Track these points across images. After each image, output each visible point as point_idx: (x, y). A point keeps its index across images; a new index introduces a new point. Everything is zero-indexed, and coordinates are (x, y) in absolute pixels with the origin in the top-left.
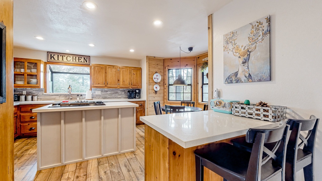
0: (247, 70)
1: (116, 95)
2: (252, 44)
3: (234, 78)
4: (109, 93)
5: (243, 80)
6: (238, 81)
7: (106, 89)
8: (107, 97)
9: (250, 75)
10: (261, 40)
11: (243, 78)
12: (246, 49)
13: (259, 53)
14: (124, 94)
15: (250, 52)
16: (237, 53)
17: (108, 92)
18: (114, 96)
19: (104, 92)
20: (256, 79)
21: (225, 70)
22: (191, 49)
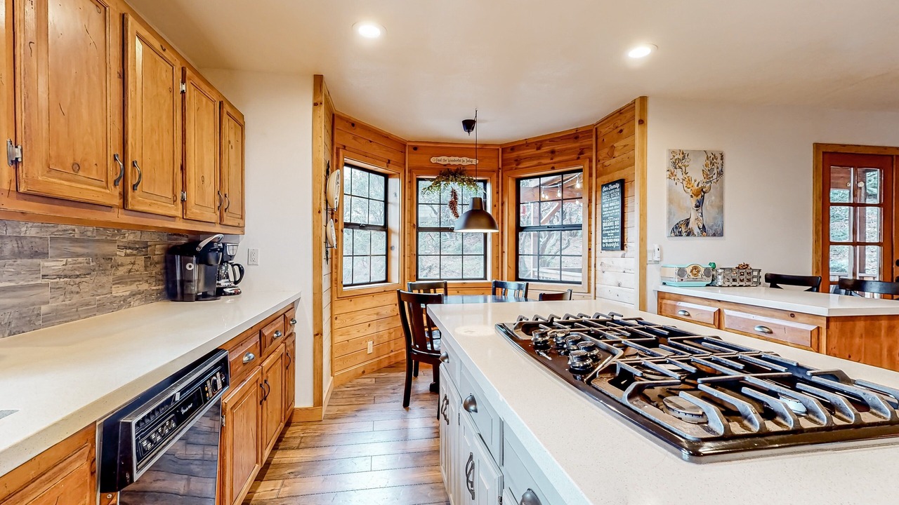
0: (701, 218)
1: (104, 279)
2: (707, 183)
3: (683, 229)
4: (53, 265)
5: (696, 233)
6: (689, 234)
7: (33, 232)
8: (44, 309)
9: (704, 226)
10: (715, 180)
11: (696, 231)
12: (700, 186)
13: (713, 198)
14: (146, 267)
15: (704, 193)
16: (689, 188)
17: (44, 255)
18: (87, 298)
19: (18, 254)
20: (711, 232)
21: (670, 213)
22: (469, 125)
